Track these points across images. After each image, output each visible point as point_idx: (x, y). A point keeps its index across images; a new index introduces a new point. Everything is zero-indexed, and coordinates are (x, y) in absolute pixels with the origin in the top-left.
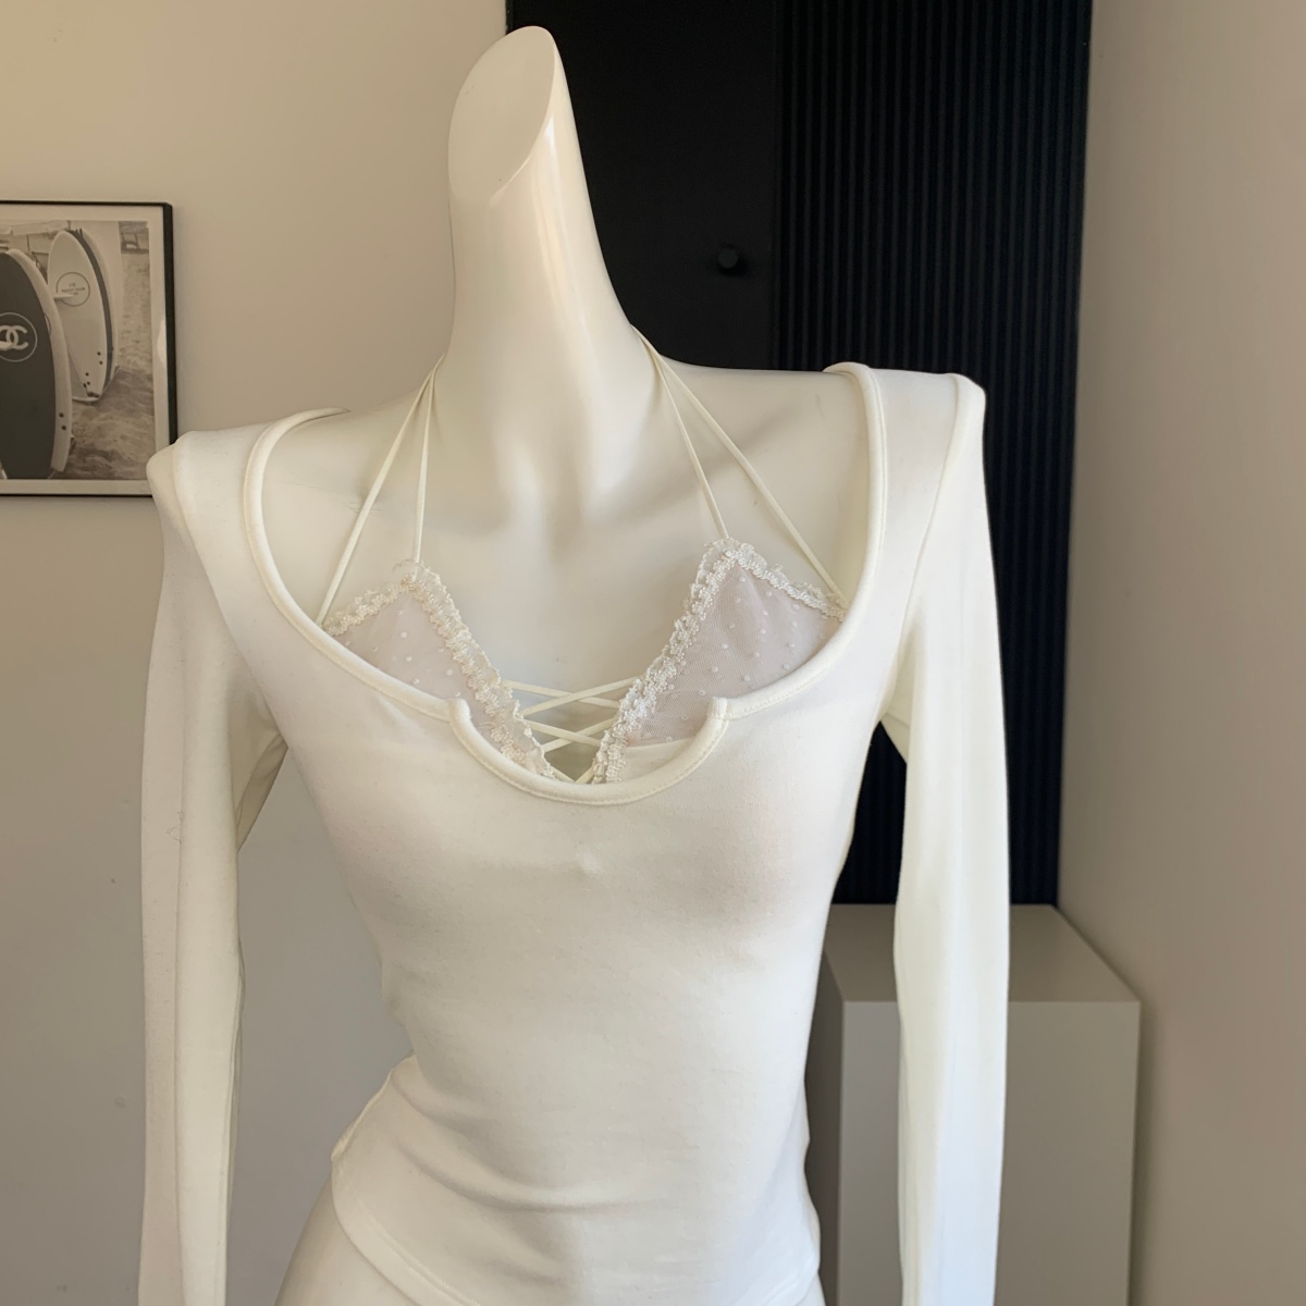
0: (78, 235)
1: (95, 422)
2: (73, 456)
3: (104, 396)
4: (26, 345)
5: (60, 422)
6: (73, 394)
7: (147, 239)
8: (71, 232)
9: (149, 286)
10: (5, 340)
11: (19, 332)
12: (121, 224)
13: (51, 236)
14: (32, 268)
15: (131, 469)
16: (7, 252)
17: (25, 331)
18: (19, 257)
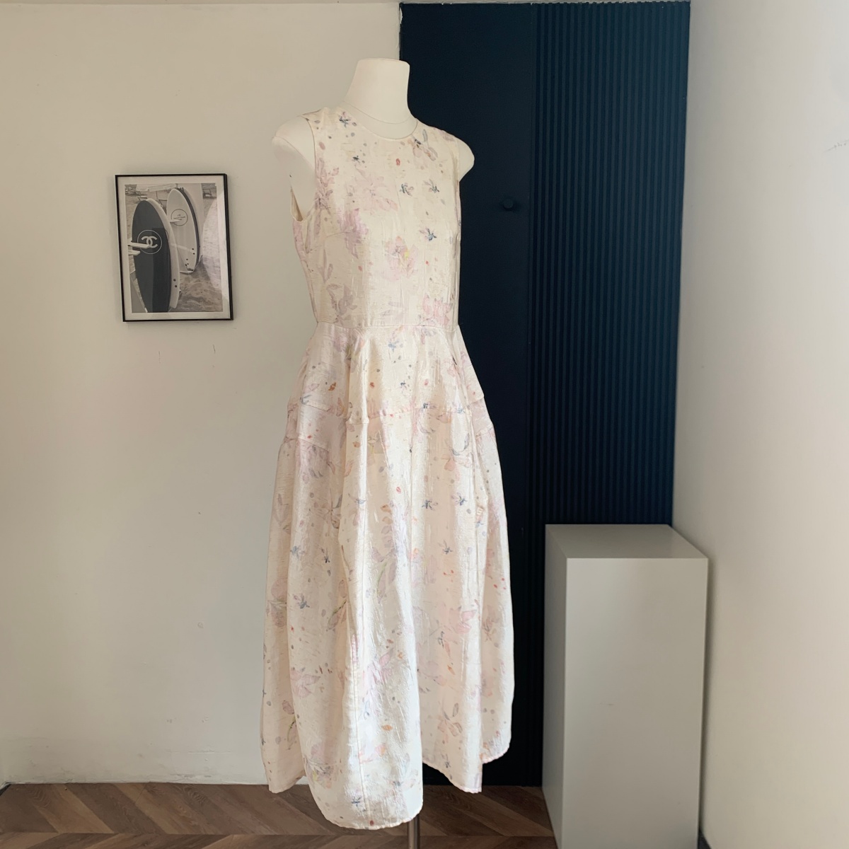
0: (182, 191)
1: (192, 283)
2: (181, 300)
3: (195, 271)
4: (156, 245)
5: (173, 282)
6: (180, 269)
7: (216, 192)
8: (178, 189)
9: (217, 215)
10: (146, 244)
11: (153, 239)
12: (203, 185)
13: (168, 191)
14: (159, 207)
15: (210, 306)
16: (147, 200)
17: (156, 239)
18: (152, 202)
